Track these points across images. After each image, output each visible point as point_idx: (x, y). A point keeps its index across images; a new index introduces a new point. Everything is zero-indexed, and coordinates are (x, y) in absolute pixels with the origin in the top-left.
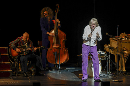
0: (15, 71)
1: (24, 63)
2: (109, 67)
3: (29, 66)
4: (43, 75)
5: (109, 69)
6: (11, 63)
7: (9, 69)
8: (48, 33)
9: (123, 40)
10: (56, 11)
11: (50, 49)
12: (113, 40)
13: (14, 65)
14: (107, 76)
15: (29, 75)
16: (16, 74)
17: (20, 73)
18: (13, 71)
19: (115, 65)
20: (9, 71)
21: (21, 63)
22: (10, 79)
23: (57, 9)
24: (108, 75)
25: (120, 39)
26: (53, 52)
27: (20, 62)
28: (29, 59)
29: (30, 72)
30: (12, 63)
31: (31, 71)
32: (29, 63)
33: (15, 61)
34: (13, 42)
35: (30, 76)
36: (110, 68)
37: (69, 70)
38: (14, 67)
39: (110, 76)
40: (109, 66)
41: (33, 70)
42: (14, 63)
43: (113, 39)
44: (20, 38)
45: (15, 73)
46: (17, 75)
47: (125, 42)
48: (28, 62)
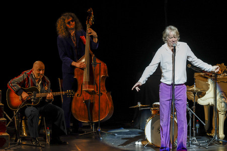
0: (15, 136)
1: (32, 120)
2: (192, 130)
3: (41, 126)
4: (65, 143)
5: (192, 133)
6: (8, 120)
7: (4, 132)
8: (74, 64)
9: (219, 77)
10: (89, 21)
11: (78, 95)
12: (201, 78)
13: (12, 124)
14: (189, 146)
15: (41, 143)
16: (16, 140)
17: (24, 139)
18: (12, 135)
19: (204, 125)
20: (3, 134)
21: (25, 120)
22: (6, 150)
23: (89, 18)
24: (192, 144)
25: (214, 76)
26: (83, 100)
27: (24, 118)
28: (41, 113)
29: (43, 138)
30: (10, 120)
31: (44, 136)
32: (42, 119)
33: (16, 116)
34: (16, 79)
35: (43, 146)
36: (194, 131)
37: (116, 135)
38: (14, 129)
39: (195, 146)
40: (192, 127)
41: (49, 135)
42: (14, 120)
43: (201, 76)
44: (28, 72)
45: (15, 138)
46: (19, 144)
47: (224, 82)
48: (40, 118)
